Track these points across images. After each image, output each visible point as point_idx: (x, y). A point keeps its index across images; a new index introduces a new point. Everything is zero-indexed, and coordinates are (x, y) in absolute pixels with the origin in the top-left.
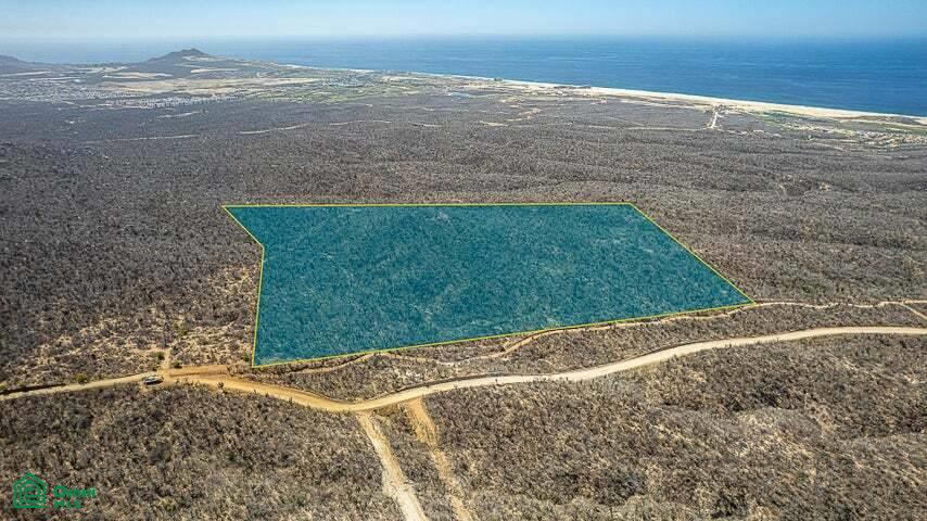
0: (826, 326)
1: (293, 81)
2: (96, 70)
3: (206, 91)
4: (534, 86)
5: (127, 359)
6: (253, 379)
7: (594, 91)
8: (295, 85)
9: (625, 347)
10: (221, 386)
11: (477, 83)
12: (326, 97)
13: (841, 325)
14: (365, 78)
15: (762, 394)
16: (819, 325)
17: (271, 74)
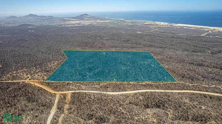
0: (190, 90)
1: (105, 21)
2: (66, 19)
3: (84, 23)
4: (162, 23)
5: (22, 77)
6: (42, 84)
7: (179, 25)
8: (105, 22)
9: (129, 88)
10: (34, 84)
11: (148, 22)
12: (109, 25)
13: (194, 90)
14: (122, 21)
15: (157, 105)
16: (188, 89)
17: (101, 20)
